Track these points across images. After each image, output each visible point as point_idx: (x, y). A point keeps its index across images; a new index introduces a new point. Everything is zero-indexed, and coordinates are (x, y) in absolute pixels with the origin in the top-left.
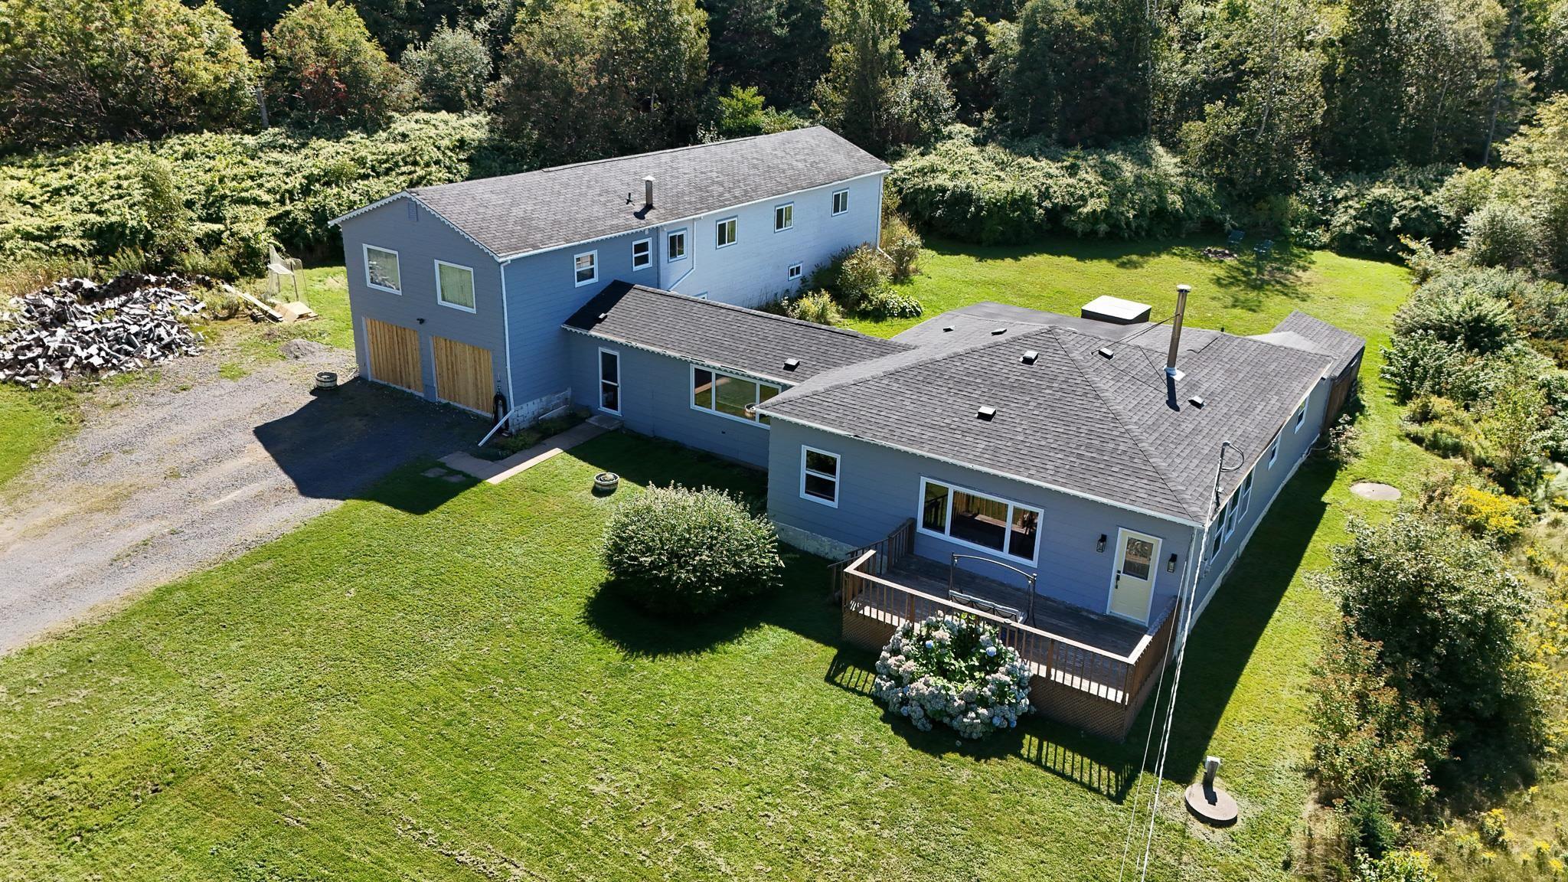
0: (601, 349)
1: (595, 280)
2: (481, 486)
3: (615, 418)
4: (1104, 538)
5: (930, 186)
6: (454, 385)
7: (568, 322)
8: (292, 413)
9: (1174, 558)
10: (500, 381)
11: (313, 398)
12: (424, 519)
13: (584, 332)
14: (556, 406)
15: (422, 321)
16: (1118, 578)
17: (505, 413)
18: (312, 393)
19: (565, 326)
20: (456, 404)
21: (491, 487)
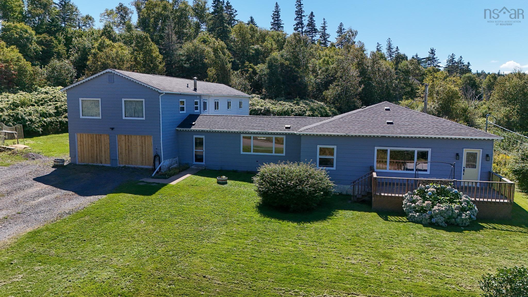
0: (195, 136)
1: (185, 112)
2: (168, 185)
3: (202, 165)
4: (457, 155)
5: (255, 109)
6: (129, 157)
7: (179, 127)
8: (48, 173)
9: (487, 156)
10: (156, 149)
11: (54, 169)
12: (153, 196)
13: (187, 129)
14: (174, 164)
15: (112, 129)
16: (464, 170)
17: (160, 163)
18: (53, 167)
19: (177, 128)
20: (129, 166)
21: (173, 186)
